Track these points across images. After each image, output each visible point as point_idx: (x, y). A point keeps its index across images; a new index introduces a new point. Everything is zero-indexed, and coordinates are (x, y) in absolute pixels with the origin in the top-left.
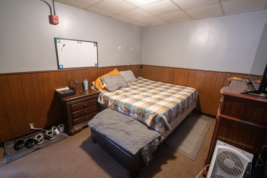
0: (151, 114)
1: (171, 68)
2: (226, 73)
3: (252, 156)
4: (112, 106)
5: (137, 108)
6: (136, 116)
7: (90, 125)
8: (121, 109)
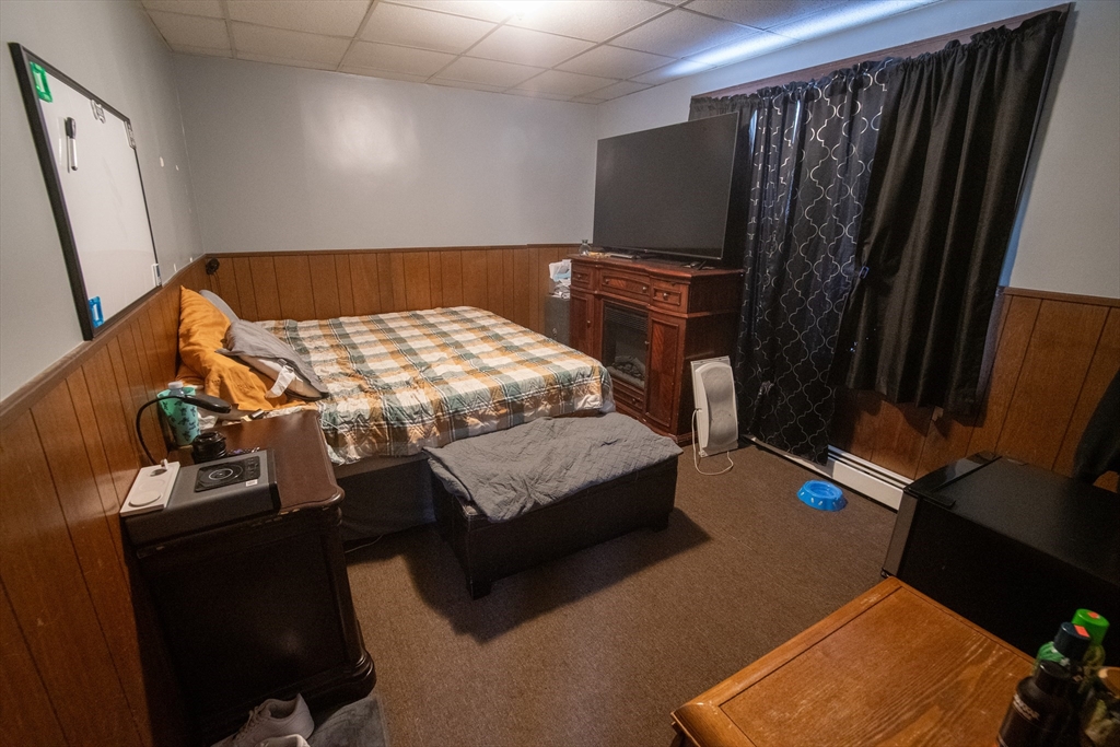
0: (589, 376)
1: (377, 252)
2: (530, 246)
3: (727, 358)
4: (435, 434)
5: (544, 383)
6: (545, 407)
7: (501, 514)
8: (482, 418)
